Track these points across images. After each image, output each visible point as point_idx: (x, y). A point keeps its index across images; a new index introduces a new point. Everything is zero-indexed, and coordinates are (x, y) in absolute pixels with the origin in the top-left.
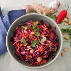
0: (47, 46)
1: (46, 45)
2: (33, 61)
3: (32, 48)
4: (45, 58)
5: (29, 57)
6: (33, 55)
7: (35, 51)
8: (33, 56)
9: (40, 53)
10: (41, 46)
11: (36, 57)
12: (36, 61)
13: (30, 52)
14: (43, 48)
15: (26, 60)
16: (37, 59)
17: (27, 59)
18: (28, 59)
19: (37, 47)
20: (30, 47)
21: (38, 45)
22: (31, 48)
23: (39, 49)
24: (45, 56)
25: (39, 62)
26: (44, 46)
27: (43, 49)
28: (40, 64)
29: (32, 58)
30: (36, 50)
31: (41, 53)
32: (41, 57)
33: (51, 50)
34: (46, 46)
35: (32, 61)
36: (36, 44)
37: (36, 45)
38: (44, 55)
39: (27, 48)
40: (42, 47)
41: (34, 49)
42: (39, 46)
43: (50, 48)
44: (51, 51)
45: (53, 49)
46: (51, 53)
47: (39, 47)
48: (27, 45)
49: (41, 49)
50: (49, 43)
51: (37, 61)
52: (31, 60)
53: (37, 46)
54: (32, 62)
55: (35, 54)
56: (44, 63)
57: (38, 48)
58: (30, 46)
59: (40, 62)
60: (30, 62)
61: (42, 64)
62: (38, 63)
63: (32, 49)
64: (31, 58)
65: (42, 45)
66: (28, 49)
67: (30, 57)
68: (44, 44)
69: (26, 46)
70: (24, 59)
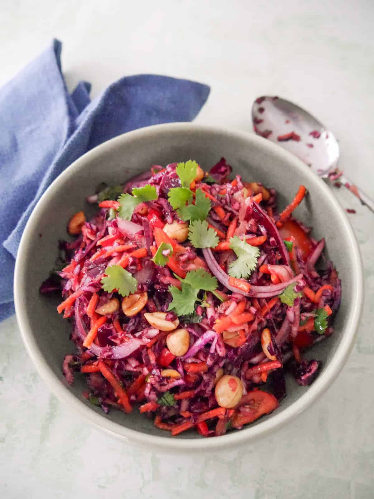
0: (269, 299)
1: (265, 291)
2: (189, 410)
3: (177, 322)
4: (264, 377)
5: (162, 380)
6: (184, 363)
7: (196, 339)
8: (185, 371)
9: (228, 347)
10: (233, 305)
11: (205, 378)
12: (211, 403)
13: (166, 346)
14: (247, 311)
15: (145, 400)
16: (213, 390)
17: (153, 396)
18: (160, 395)
19: (210, 312)
20: (163, 315)
21: (214, 298)
22: (172, 320)
23: (218, 321)
24: (265, 367)
25: (227, 410)
26: (251, 299)
27: (247, 317)
28: (237, 424)
29: (181, 382)
30: (204, 331)
31: (236, 350)
32: (239, 375)
33: (295, 329)
34: (259, 299)
35: (185, 404)
36: (201, 294)
37: (198, 303)
38: (258, 364)
39: (149, 325)
40: (241, 306)
41: (191, 326)
42: (217, 303)
43: (291, 315)
44: (299, 333)
45: (308, 315)
46: (297, 352)
47: (220, 310)
48: (146, 309)
49: (235, 320)
50: (279, 281)
51: (216, 406)
52: (179, 402)
53: (204, 305)
54: (186, 414)
55: (196, 356)
56: (262, 410)
57: (213, 320)
58: (162, 311)
59: (237, 409)
60: (172, 413)
61: (245, 420)
62: (220, 413)
63: (179, 327)
64: (176, 383)
65: (239, 297)
66: (153, 332)
67: (168, 378)
68: (250, 291)
69: (139, 315)
70: (133, 398)
